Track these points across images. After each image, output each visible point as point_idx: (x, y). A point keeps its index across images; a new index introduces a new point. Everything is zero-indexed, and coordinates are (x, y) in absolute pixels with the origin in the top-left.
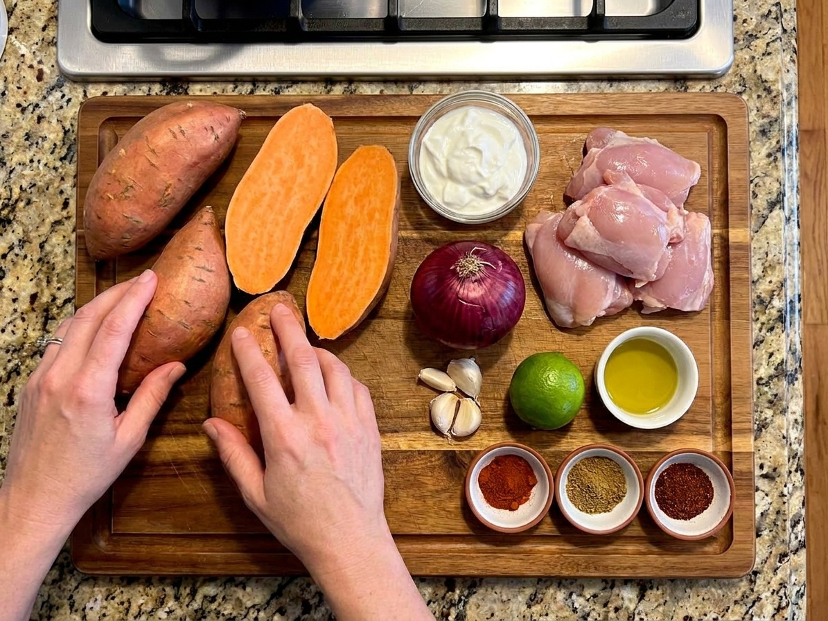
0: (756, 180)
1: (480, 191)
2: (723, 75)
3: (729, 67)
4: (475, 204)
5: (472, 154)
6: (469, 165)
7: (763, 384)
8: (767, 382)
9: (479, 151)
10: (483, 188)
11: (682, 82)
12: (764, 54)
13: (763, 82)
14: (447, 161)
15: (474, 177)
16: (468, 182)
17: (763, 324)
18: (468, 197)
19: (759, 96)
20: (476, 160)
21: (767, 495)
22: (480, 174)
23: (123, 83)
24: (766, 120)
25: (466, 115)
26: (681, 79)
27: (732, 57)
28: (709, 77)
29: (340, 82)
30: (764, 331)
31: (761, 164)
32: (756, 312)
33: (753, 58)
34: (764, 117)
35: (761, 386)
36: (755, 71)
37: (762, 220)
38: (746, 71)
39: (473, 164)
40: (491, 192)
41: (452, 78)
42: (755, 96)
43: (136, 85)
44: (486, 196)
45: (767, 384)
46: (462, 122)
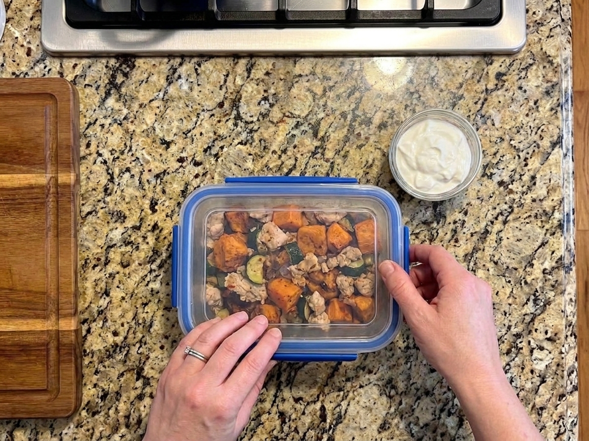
0: (542, 127)
1: (442, 178)
2: (518, 52)
3: (523, 47)
4: (437, 186)
5: (433, 152)
6: (432, 160)
7: (547, 273)
8: (550, 272)
9: (438, 150)
10: (443, 175)
11: (490, 56)
12: (548, 37)
13: (547, 57)
14: (417, 159)
15: (437, 169)
16: (432, 172)
17: (547, 230)
18: (433, 182)
19: (544, 67)
20: (437, 157)
21: (550, 353)
22: (440, 166)
23: (88, 57)
24: (549, 84)
25: (427, 125)
26: (488, 55)
27: (525, 39)
28: (509, 54)
29: (244, 57)
30: (548, 235)
31: (546, 116)
32: (542, 221)
33: (540, 39)
34: (548, 82)
35: (546, 275)
36: (542, 49)
37: (547, 156)
38: (536, 49)
39: (435, 159)
40: (449, 177)
41: (324, 54)
42: (541, 67)
43: (98, 59)
44: (445, 180)
45: (550, 273)
46: (425, 130)
